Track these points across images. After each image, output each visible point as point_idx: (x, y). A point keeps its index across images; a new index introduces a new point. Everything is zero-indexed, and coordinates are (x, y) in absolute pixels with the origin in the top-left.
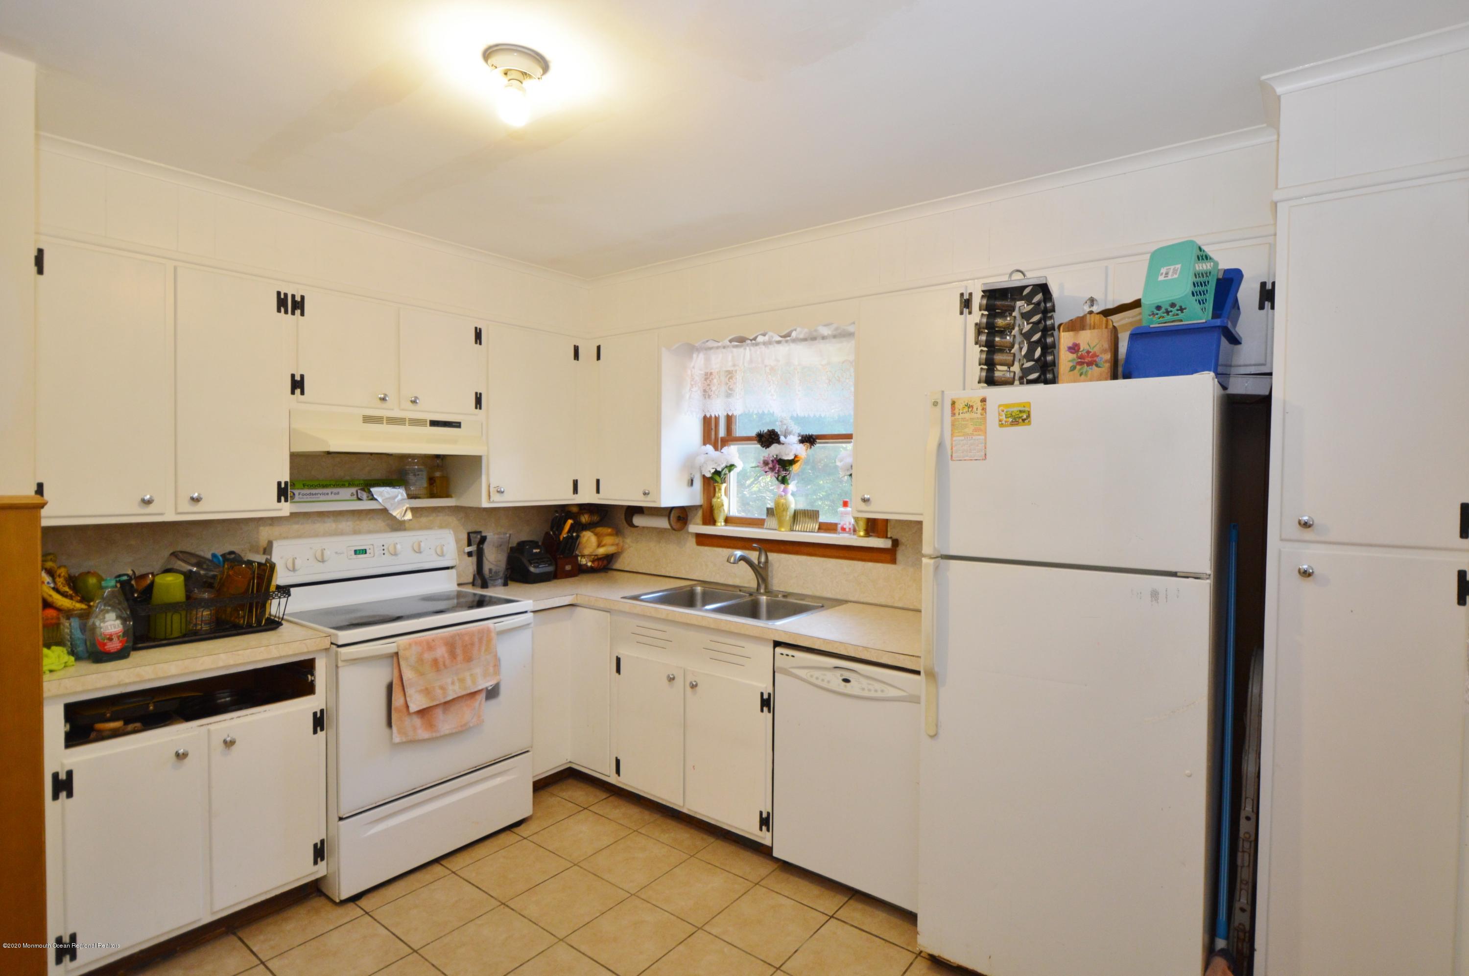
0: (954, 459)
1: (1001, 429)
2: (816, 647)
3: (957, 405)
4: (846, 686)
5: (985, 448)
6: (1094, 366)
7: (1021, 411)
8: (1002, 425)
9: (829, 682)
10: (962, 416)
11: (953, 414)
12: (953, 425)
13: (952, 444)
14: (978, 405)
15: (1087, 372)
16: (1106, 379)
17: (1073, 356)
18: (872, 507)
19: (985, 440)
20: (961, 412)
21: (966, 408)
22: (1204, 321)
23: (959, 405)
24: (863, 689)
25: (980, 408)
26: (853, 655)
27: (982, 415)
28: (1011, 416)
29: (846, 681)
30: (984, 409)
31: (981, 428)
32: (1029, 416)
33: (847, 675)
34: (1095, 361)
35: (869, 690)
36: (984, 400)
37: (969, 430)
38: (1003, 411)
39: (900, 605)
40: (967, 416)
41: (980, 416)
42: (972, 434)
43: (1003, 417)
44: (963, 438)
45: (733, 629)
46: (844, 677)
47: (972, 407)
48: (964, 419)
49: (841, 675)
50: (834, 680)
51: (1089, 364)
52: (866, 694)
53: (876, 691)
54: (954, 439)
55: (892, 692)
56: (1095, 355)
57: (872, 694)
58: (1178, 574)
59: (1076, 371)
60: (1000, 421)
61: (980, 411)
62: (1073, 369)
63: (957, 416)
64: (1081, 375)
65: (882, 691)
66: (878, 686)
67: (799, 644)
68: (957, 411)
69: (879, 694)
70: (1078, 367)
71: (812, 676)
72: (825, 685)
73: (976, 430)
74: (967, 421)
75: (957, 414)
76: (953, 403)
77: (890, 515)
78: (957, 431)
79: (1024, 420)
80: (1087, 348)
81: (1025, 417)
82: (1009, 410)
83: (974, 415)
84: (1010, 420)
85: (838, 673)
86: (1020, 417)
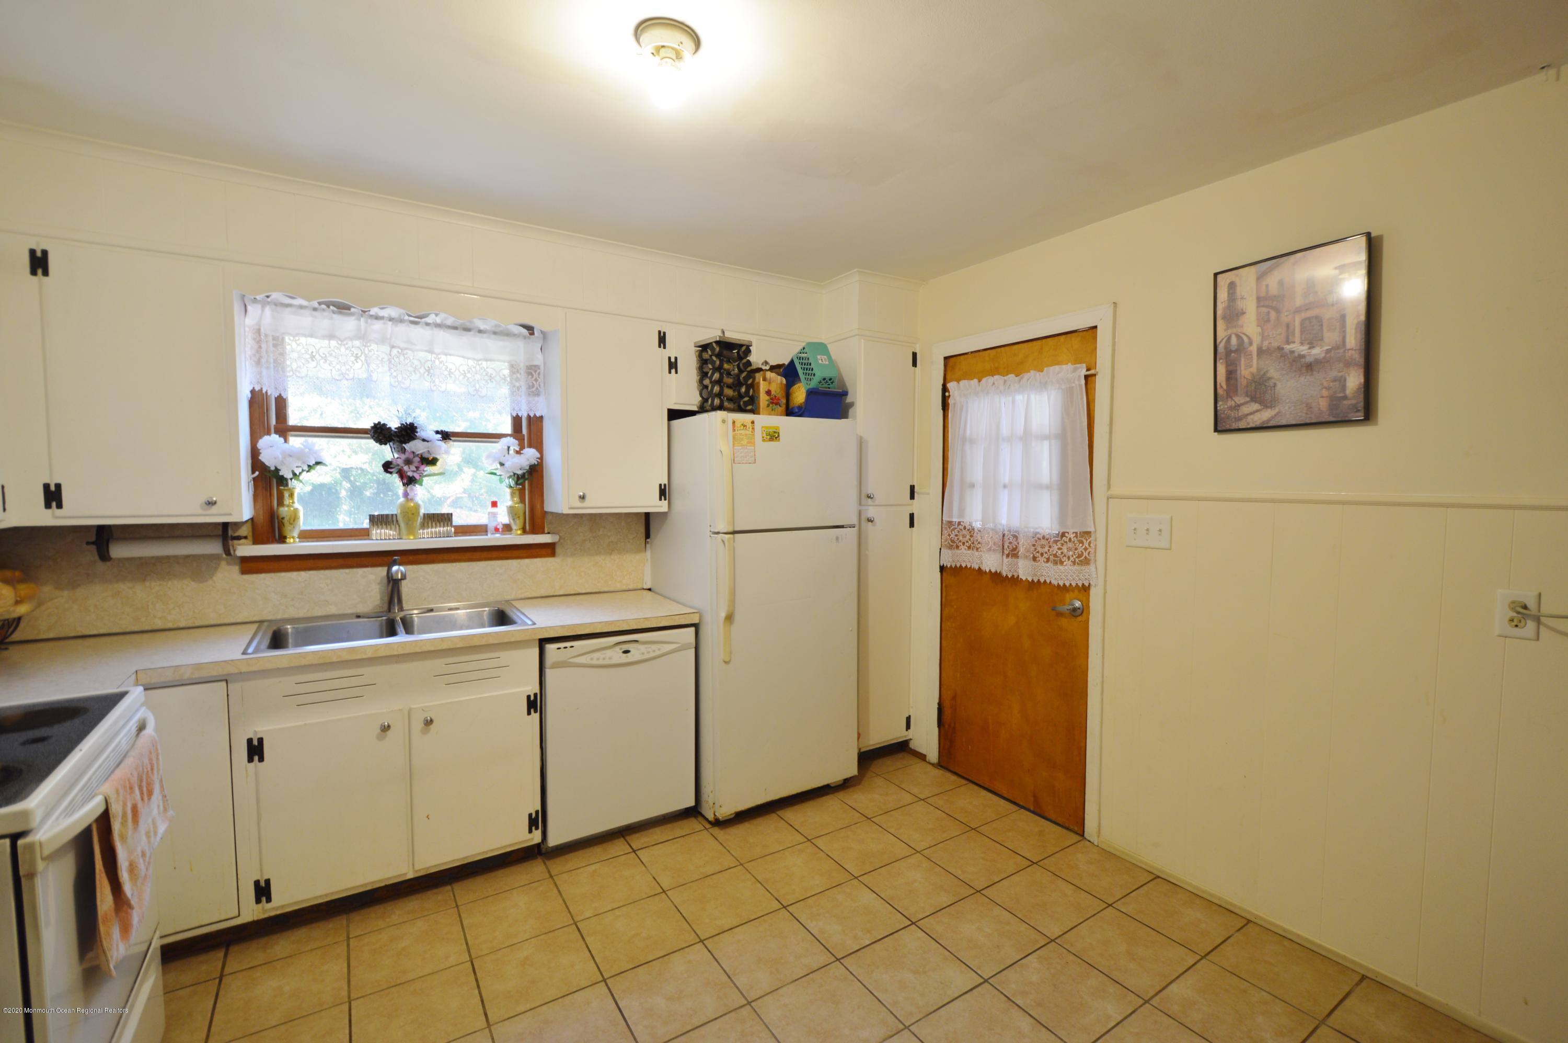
0: (736, 462)
1: (764, 443)
2: (598, 631)
3: (736, 424)
4: (627, 657)
5: (755, 455)
6: (778, 406)
7: (775, 432)
8: (764, 440)
9: (610, 658)
10: (739, 432)
11: (734, 430)
12: (734, 438)
13: (734, 452)
14: (749, 425)
15: (775, 409)
16: (781, 415)
17: (768, 398)
18: (587, 503)
19: (755, 449)
20: (739, 429)
21: (742, 427)
22: (841, 391)
23: (738, 424)
24: (643, 654)
25: (751, 428)
26: (635, 627)
27: (752, 432)
28: (769, 435)
29: (626, 652)
30: (753, 428)
31: (752, 442)
32: (779, 436)
33: (625, 647)
34: (778, 403)
35: (649, 652)
36: (753, 422)
37: (745, 442)
38: (764, 431)
39: (561, 593)
40: (743, 432)
41: (751, 433)
42: (746, 445)
43: (765, 435)
44: (740, 448)
45: (492, 641)
46: (623, 650)
47: (746, 426)
48: (741, 434)
49: (621, 649)
50: (616, 656)
51: (776, 404)
52: (647, 656)
53: (654, 651)
54: (735, 448)
55: (668, 648)
56: (779, 399)
57: (652, 655)
58: (845, 526)
59: (770, 407)
60: (763, 437)
61: (751, 429)
62: (768, 406)
63: (736, 432)
64: (772, 410)
65: (659, 649)
66: (654, 647)
67: (579, 633)
68: (736, 428)
69: (658, 653)
70: (771, 405)
71: (592, 659)
72: (607, 662)
73: (749, 442)
74: (743, 435)
75: (736, 430)
76: (734, 422)
77: (610, 509)
78: (736, 443)
79: (776, 438)
80: (775, 394)
81: (777, 436)
82: (768, 430)
83: (747, 432)
84: (769, 437)
85: (617, 648)
86: (774, 436)
